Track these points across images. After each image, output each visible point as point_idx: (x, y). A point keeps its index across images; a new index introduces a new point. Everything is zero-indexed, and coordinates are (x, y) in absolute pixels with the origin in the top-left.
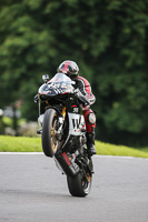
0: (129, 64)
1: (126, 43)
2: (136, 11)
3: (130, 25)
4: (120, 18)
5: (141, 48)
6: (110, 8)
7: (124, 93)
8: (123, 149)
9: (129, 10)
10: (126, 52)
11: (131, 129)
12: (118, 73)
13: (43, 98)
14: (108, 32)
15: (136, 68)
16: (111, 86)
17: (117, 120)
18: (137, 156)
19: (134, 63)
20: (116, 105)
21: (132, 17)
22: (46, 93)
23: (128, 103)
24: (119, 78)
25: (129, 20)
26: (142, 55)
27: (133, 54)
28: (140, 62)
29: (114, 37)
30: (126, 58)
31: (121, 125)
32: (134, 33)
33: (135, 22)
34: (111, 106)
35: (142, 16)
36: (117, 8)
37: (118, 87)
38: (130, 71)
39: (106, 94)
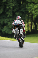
0: (8, 16)
1: (8, 11)
2: (10, 2)
3: (8, 6)
4: (6, 4)
5: (11, 12)
6: (3, 2)
7: (7, 24)
8: (7, 38)
9: (8, 2)
10: (8, 13)
11: (9, 33)
12: (5, 19)
13: (14, 25)
14: (3, 8)
15: (10, 17)
16: (4, 22)
17: (5, 31)
18: (11, 40)
19: (10, 16)
20: (5, 27)
21: (9, 4)
22: (15, 24)
23: (8, 26)
24: (6, 20)
25: (8, 5)
26: (12, 14)
27: (9, 14)
28: (11, 16)
29: (4, 9)
30: (8, 15)
31: (6, 32)
32: (10, 8)
33: (10, 5)
34: (4, 27)
35: (11, 4)
36: (5, 2)
37: (6, 22)
38: (9, 18)
39: (2, 24)
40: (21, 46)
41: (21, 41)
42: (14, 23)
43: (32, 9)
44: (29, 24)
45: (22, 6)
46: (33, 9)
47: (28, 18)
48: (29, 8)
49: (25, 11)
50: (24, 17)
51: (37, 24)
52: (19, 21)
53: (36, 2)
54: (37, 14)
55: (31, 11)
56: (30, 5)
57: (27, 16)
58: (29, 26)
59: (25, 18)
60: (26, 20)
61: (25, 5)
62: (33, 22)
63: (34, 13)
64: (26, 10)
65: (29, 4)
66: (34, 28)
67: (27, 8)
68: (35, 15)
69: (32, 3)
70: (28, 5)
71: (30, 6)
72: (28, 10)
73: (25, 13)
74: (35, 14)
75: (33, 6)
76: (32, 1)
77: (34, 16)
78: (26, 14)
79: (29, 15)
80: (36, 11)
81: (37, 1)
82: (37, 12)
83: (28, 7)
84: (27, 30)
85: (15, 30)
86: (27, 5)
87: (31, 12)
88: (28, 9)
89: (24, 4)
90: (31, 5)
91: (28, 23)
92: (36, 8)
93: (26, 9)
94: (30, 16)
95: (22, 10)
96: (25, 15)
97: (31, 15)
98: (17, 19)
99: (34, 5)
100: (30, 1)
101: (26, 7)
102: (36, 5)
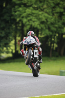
40: (35, 74)
41: (35, 68)
43: (22, 16)
44: (17, 41)
45: (4, 10)
46: (24, 15)
47: (16, 31)
48: (17, 13)
49: (11, 19)
50: (9, 29)
53: (29, 3)
54: (31, 24)
55: (20, 18)
56: (18, 8)
57: (14, 26)
58: (17, 45)
59: (11, 30)
60: (13, 34)
61: (11, 9)
63: (26, 22)
64: (12, 17)
65: (16, 7)
67: (13, 13)
68: (28, 25)
69: (22, 6)
70: (15, 9)
71: (19, 11)
72: (16, 18)
73: (10, 22)
74: (28, 23)
75: (24, 11)
76: (23, 1)
77: (26, 26)
78: (12, 23)
79: (17, 25)
80: (29, 18)
81: (31, 2)
82: (31, 20)
83: (15, 12)
84: (14, 51)
86: (13, 9)
87: (20, 20)
88: (16, 15)
89: (8, 6)
90: (21, 9)
91: (15, 39)
92: (29, 14)
93: (12, 15)
94: (19, 28)
95: (6, 17)
96: (11, 26)
97: (20, 25)
98: (29, 36)
99: (25, 8)
100: (18, 2)
101: (11, 12)
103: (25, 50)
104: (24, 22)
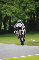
42: (17, 26)
51: (6, 24)
52: (20, 24)
53: (5, 1)
54: (6, 14)
62: (2, 22)
66: (4, 28)
68: (5, 14)
69: (1, 3)
74: (4, 13)
75: (2, 6)
80: (5, 10)
82: (6, 11)
85: (18, 31)
92: (5, 8)
98: (18, 22)
102: (5, 4)
103: (17, 30)
104: (2, 13)
